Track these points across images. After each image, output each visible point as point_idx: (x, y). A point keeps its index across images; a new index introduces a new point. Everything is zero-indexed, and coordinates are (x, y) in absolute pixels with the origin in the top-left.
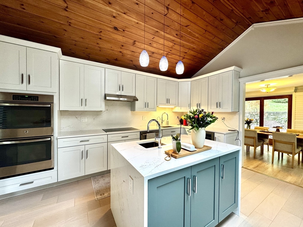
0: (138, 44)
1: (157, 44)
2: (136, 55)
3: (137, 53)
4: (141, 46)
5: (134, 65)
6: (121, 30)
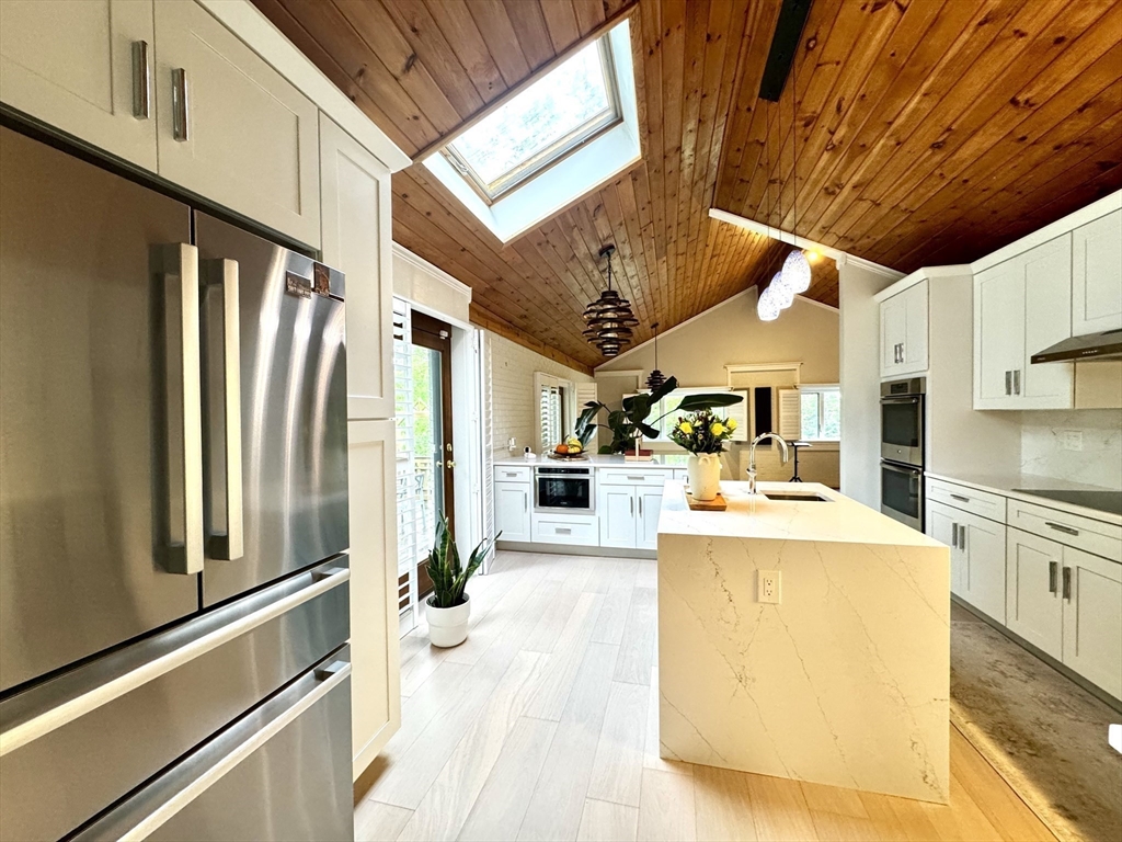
0: (1034, 91)
4: (1056, 79)
6: (944, 136)
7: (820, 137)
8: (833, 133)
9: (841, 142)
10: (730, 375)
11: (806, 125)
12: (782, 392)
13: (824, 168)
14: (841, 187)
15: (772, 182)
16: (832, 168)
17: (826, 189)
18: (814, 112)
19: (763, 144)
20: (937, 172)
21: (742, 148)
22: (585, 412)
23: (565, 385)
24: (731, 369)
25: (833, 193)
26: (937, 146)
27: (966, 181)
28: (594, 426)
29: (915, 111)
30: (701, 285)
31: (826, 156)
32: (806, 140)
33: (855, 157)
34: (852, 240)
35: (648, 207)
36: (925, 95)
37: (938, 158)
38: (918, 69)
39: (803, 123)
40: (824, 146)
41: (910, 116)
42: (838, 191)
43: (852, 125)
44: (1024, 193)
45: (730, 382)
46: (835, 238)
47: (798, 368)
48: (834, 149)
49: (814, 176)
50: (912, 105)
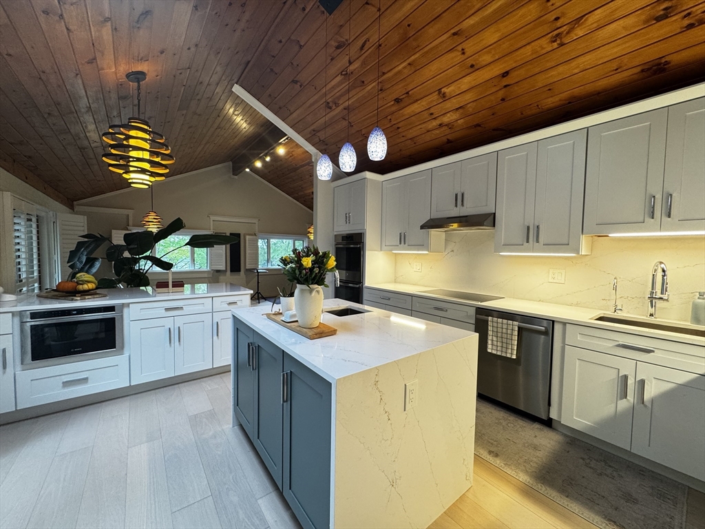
0: (450, 89)
1: (489, 52)
2: (471, 109)
3: (469, 105)
4: (459, 87)
5: (494, 130)
6: (404, 96)
7: (342, 62)
8: (350, 63)
9: (352, 73)
10: (212, 222)
11: (337, 48)
12: (248, 237)
13: (333, 87)
14: (337, 105)
15: (295, 82)
16: (338, 89)
17: (328, 103)
18: (347, 40)
19: (301, 47)
20: (389, 118)
21: (284, 40)
22: (80, 245)
23: (43, 214)
24: (213, 218)
25: (330, 108)
26: (397, 101)
27: (398, 128)
28: (96, 259)
29: (399, 72)
30: (200, 149)
31: (339, 78)
32: (332, 59)
33: (355, 88)
34: (327, 145)
35: (193, 49)
36: (409, 64)
37: (394, 109)
38: (415, 44)
39: (337, 44)
40: (340, 71)
41: (396, 74)
42: (334, 107)
43: (364, 63)
44: (417, 144)
45: (212, 228)
46: (317, 140)
47: (257, 222)
48: (345, 74)
49: (324, 90)
50: (400, 67)
